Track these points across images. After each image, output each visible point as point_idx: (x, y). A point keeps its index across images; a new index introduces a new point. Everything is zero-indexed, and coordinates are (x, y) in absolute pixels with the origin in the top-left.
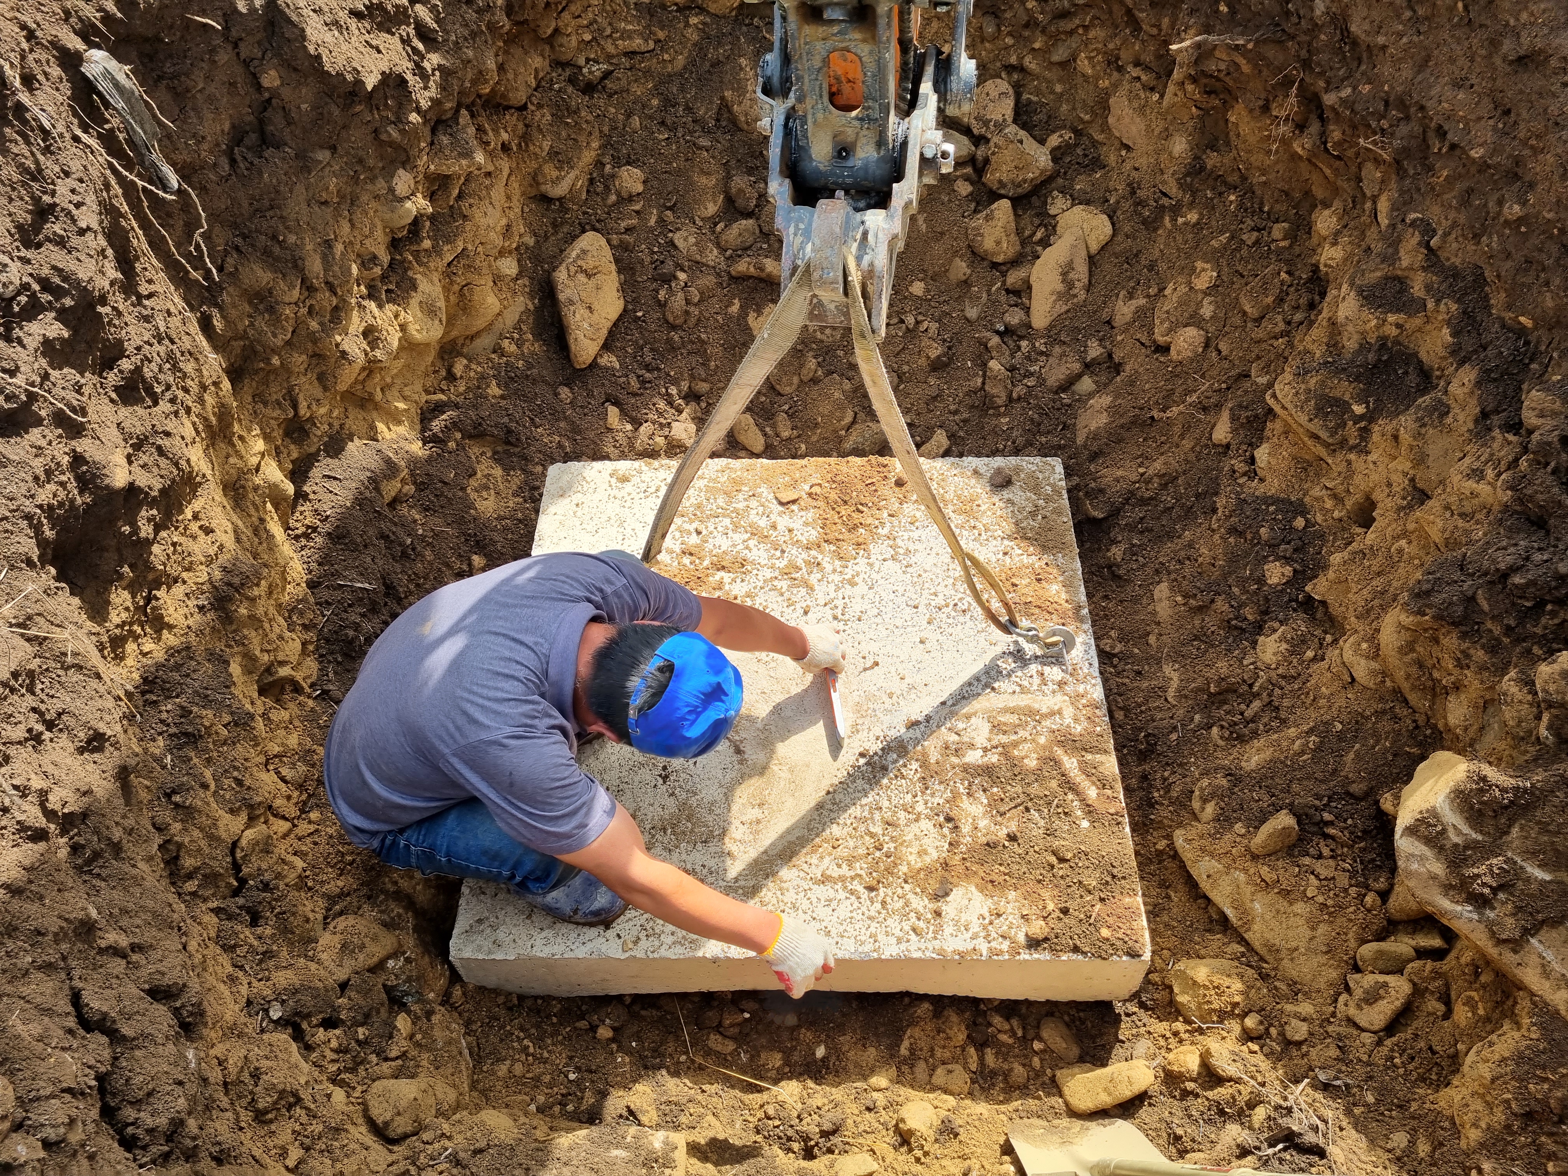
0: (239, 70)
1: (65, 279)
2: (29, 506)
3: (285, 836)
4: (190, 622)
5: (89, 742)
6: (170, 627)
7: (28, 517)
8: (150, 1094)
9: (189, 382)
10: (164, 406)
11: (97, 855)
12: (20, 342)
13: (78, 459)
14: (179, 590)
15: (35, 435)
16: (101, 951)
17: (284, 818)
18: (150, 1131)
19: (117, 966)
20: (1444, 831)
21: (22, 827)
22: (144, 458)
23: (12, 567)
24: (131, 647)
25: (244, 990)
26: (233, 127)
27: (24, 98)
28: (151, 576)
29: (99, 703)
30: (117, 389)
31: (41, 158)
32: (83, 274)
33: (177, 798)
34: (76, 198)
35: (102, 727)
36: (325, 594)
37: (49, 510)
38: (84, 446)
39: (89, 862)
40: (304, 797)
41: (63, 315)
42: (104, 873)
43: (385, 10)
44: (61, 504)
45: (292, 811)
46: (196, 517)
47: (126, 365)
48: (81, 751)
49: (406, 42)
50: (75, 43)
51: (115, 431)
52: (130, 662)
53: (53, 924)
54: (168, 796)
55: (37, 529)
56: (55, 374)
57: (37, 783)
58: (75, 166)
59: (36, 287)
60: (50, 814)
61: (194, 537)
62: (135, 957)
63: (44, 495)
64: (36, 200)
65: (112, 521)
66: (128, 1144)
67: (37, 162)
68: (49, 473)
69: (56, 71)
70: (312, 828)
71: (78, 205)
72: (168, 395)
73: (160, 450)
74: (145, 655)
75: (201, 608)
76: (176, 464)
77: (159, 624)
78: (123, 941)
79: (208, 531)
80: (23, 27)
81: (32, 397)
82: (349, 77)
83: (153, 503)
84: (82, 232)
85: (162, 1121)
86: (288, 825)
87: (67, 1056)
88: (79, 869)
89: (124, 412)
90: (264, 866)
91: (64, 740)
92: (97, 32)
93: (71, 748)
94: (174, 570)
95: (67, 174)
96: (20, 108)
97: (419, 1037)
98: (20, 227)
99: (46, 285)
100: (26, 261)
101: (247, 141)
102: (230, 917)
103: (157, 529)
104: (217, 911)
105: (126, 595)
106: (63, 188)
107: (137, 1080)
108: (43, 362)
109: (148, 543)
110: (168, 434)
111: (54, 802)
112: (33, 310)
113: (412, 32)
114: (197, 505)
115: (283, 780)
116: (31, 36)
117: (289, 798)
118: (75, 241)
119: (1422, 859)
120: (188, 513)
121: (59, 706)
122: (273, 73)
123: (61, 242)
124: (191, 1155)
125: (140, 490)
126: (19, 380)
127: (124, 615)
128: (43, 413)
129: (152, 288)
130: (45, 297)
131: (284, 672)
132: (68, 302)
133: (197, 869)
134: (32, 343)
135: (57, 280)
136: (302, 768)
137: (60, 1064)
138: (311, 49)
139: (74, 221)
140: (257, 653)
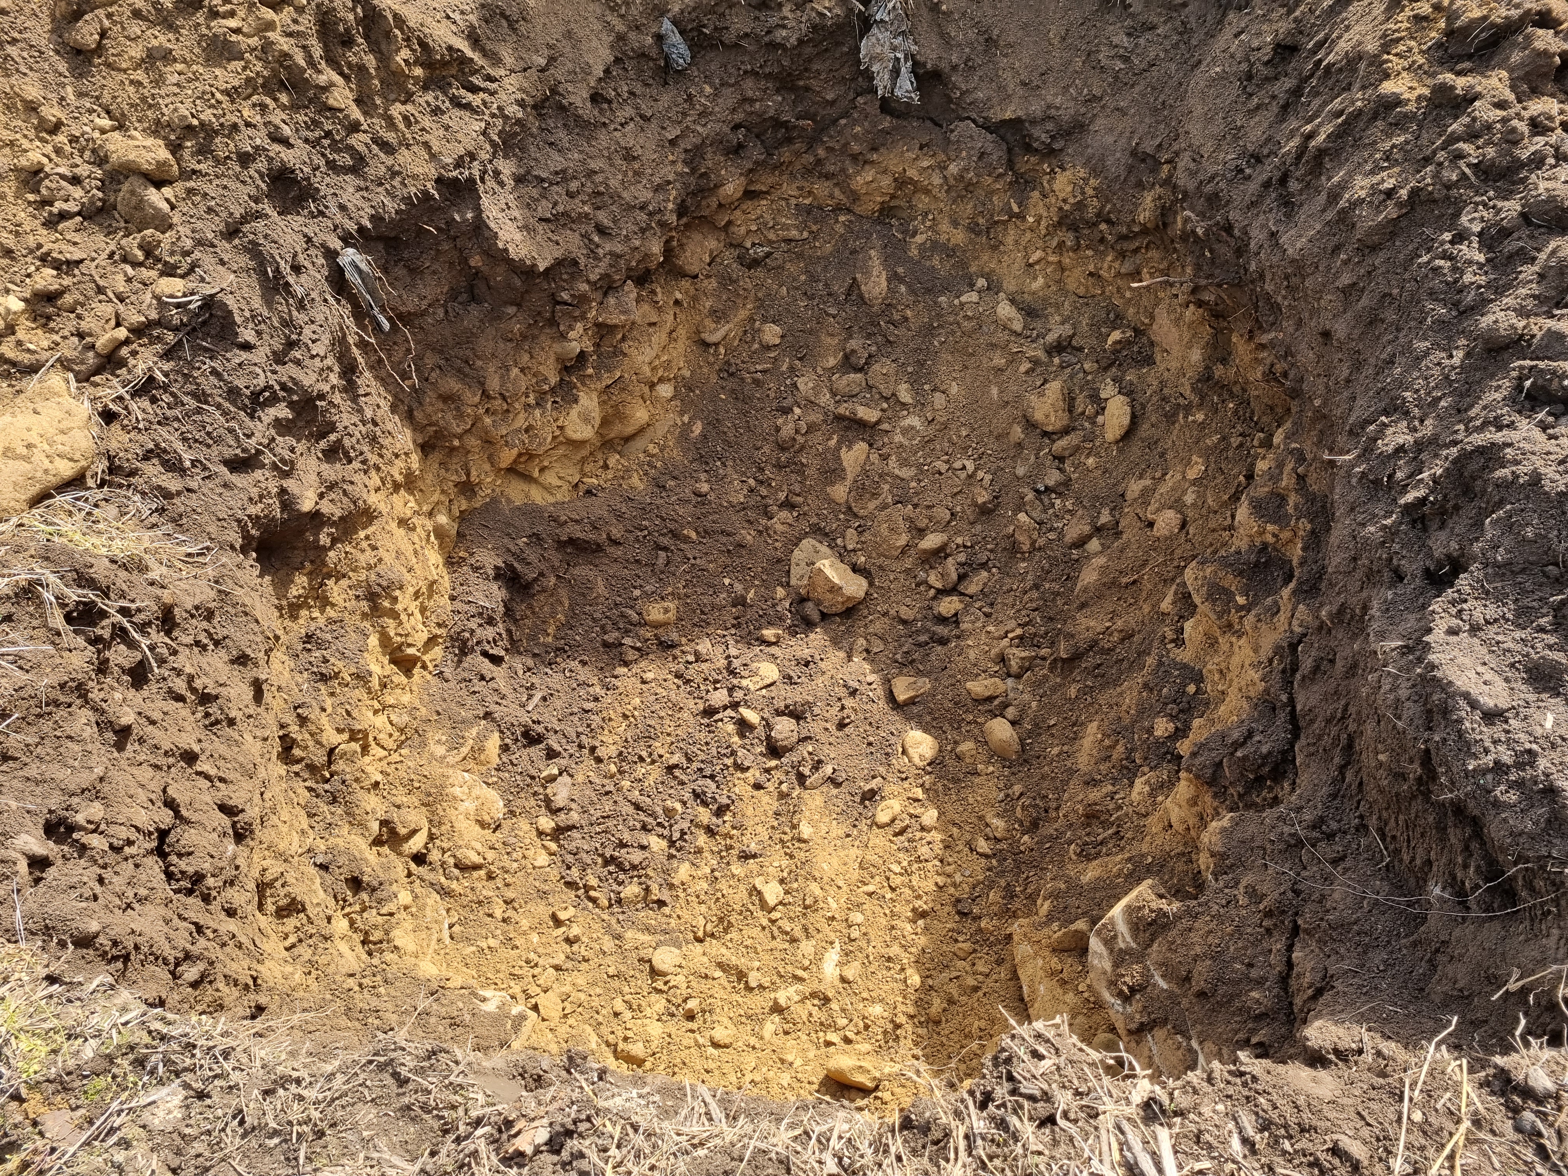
0: (455, 254)
1: (296, 384)
2: (240, 514)
3: (380, 760)
4: (347, 604)
5: (238, 658)
6: (333, 605)
7: (239, 521)
8: (190, 854)
9: (384, 451)
10: (356, 465)
11: (217, 722)
12: (259, 418)
13: (283, 491)
14: (344, 583)
15: (258, 474)
16: (199, 773)
17: (383, 747)
18: (183, 873)
19: (205, 784)
20: (1115, 937)
21: (170, 691)
22: (333, 496)
23: (221, 548)
24: (304, 613)
25: (309, 841)
26: (452, 289)
27: (291, 279)
28: (325, 570)
29: (252, 637)
30: (323, 451)
31: (295, 313)
32: (306, 382)
33: (299, 711)
34: (315, 337)
35: (249, 651)
36: (458, 605)
37: (256, 520)
38: (289, 484)
39: (212, 724)
40: (403, 738)
41: (291, 405)
42: (219, 733)
43: (569, 216)
44: (266, 516)
45: (390, 744)
46: (367, 538)
47: (333, 437)
48: (232, 662)
49: (585, 236)
50: (335, 243)
51: (314, 477)
52: (301, 621)
53: (166, 746)
54: (296, 708)
55: (243, 528)
56: (279, 439)
57: (188, 669)
58: (320, 318)
59: (277, 387)
60: (194, 690)
61: (363, 551)
62: (218, 784)
63: (253, 510)
64: (288, 337)
65: (302, 533)
66: (170, 876)
67: (291, 316)
68: (261, 497)
69: (321, 261)
70: (399, 759)
71: (314, 342)
72: (360, 458)
73: (345, 492)
74: (312, 619)
75: (357, 597)
76: (355, 503)
77: (325, 602)
78: (213, 772)
79: (374, 548)
80: (305, 236)
81: (259, 452)
82: (528, 262)
83: (334, 524)
84: (313, 357)
85: (191, 870)
86: (386, 753)
87: (143, 811)
88: (206, 727)
89: (325, 466)
90: (348, 770)
91: (222, 653)
92: (353, 237)
93: (226, 658)
94: (345, 569)
95: (313, 322)
96: (287, 284)
97: (414, 910)
98: (274, 353)
99: (284, 387)
100: (274, 372)
101: (460, 299)
102: (317, 796)
103: (334, 541)
104: (310, 789)
105: (305, 579)
106: (307, 331)
107: (182, 842)
108: (273, 432)
109: (325, 549)
110: (352, 483)
111: (198, 684)
112: (274, 400)
113: (591, 229)
114: (370, 530)
115: (391, 723)
116: (309, 240)
117: (391, 735)
118: (307, 362)
119: (1101, 956)
120: (362, 534)
121: (225, 632)
122: (477, 257)
123: (298, 363)
124: (206, 899)
125: (323, 515)
126: (253, 441)
127: (301, 591)
128: (266, 461)
129: (368, 390)
130: (282, 394)
131: (411, 651)
132: (295, 398)
133: (302, 759)
134: (266, 420)
135: (290, 385)
136: (406, 718)
137: (136, 812)
138: (501, 245)
139: (309, 350)
140: (392, 634)
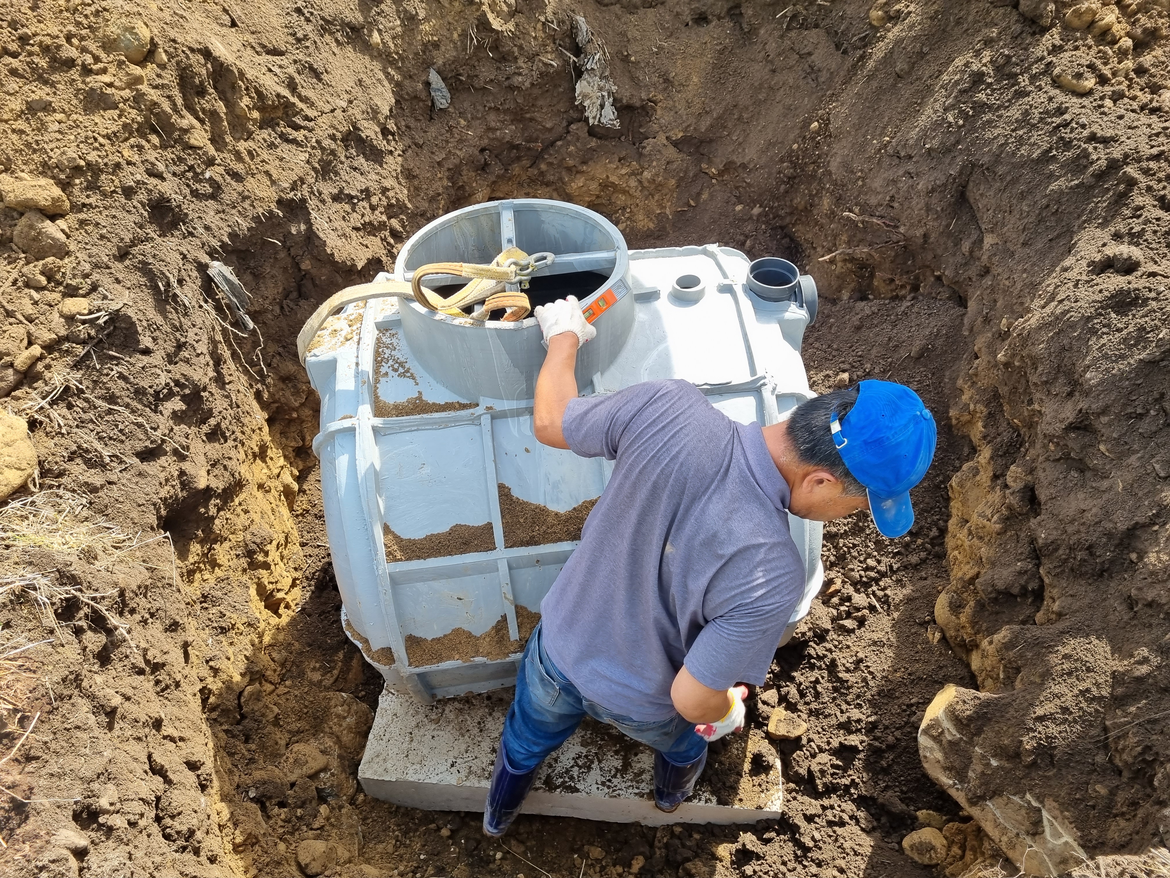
0: (289, 260)
1: (187, 380)
2: (155, 499)
3: (270, 694)
4: (231, 563)
5: (170, 626)
6: (220, 566)
7: (154, 504)
8: (179, 814)
9: (245, 428)
10: (230, 443)
11: (167, 687)
12: (161, 413)
13: (182, 473)
14: (227, 545)
15: (163, 461)
16: (165, 737)
17: (271, 682)
18: (178, 833)
19: (171, 746)
20: (943, 732)
21: (134, 666)
22: (216, 472)
23: (143, 530)
24: (198, 576)
25: (236, 779)
26: (284, 289)
27: (178, 291)
28: (212, 537)
29: (178, 605)
30: (206, 435)
31: (182, 319)
32: (196, 378)
33: (211, 663)
34: (197, 338)
35: (178, 619)
36: (309, 550)
37: (164, 500)
38: (186, 466)
39: (163, 690)
40: (284, 671)
41: (184, 398)
42: (170, 697)
43: (373, 225)
44: (171, 497)
45: (276, 679)
46: (240, 504)
47: (213, 421)
48: (166, 630)
49: (383, 240)
50: (205, 259)
51: (203, 458)
52: (196, 584)
53: (143, 718)
54: (207, 662)
55: (158, 510)
56: (176, 428)
57: (143, 645)
58: (199, 322)
59: (172, 384)
60: (147, 662)
61: (238, 515)
62: (180, 744)
63: (163, 493)
64: (178, 341)
65: (196, 507)
66: (167, 837)
67: (180, 322)
68: (167, 480)
69: (195, 274)
70: (286, 690)
71: (197, 342)
72: (233, 437)
73: (225, 468)
74: (204, 581)
75: (237, 556)
76: (233, 475)
77: (214, 564)
78: (176, 734)
79: (246, 512)
80: (181, 253)
81: (163, 441)
82: (349, 263)
83: (218, 496)
84: (198, 355)
85: (184, 829)
86: (273, 687)
87: (143, 782)
88: (157, 693)
89: (209, 446)
90: (256, 708)
91: (158, 624)
92: (217, 252)
93: (161, 628)
94: (225, 533)
95: (194, 326)
96: (175, 296)
98: (168, 355)
99: (177, 383)
100: (169, 372)
101: (291, 296)
102: (234, 736)
103: (219, 510)
104: (226, 731)
105: (198, 546)
106: (191, 334)
107: (174, 804)
108: (171, 422)
109: (213, 518)
110: (230, 458)
111: (150, 656)
112: (169, 396)
113: (387, 233)
114: (242, 496)
115: (273, 660)
116: (184, 257)
117: (275, 671)
118: (194, 360)
119: (932, 750)
120: (237, 501)
121: (158, 605)
122: (308, 262)
123: (187, 361)
124: (197, 852)
125: (212, 489)
126: (159, 433)
127: (196, 558)
128: (168, 449)
129: (231, 378)
130: (176, 389)
131: (280, 595)
132: (187, 391)
133: (218, 706)
134: (167, 413)
135: (183, 381)
136: (284, 653)
137: (139, 786)
138: (329, 251)
139: (195, 350)
140: (266, 583)
